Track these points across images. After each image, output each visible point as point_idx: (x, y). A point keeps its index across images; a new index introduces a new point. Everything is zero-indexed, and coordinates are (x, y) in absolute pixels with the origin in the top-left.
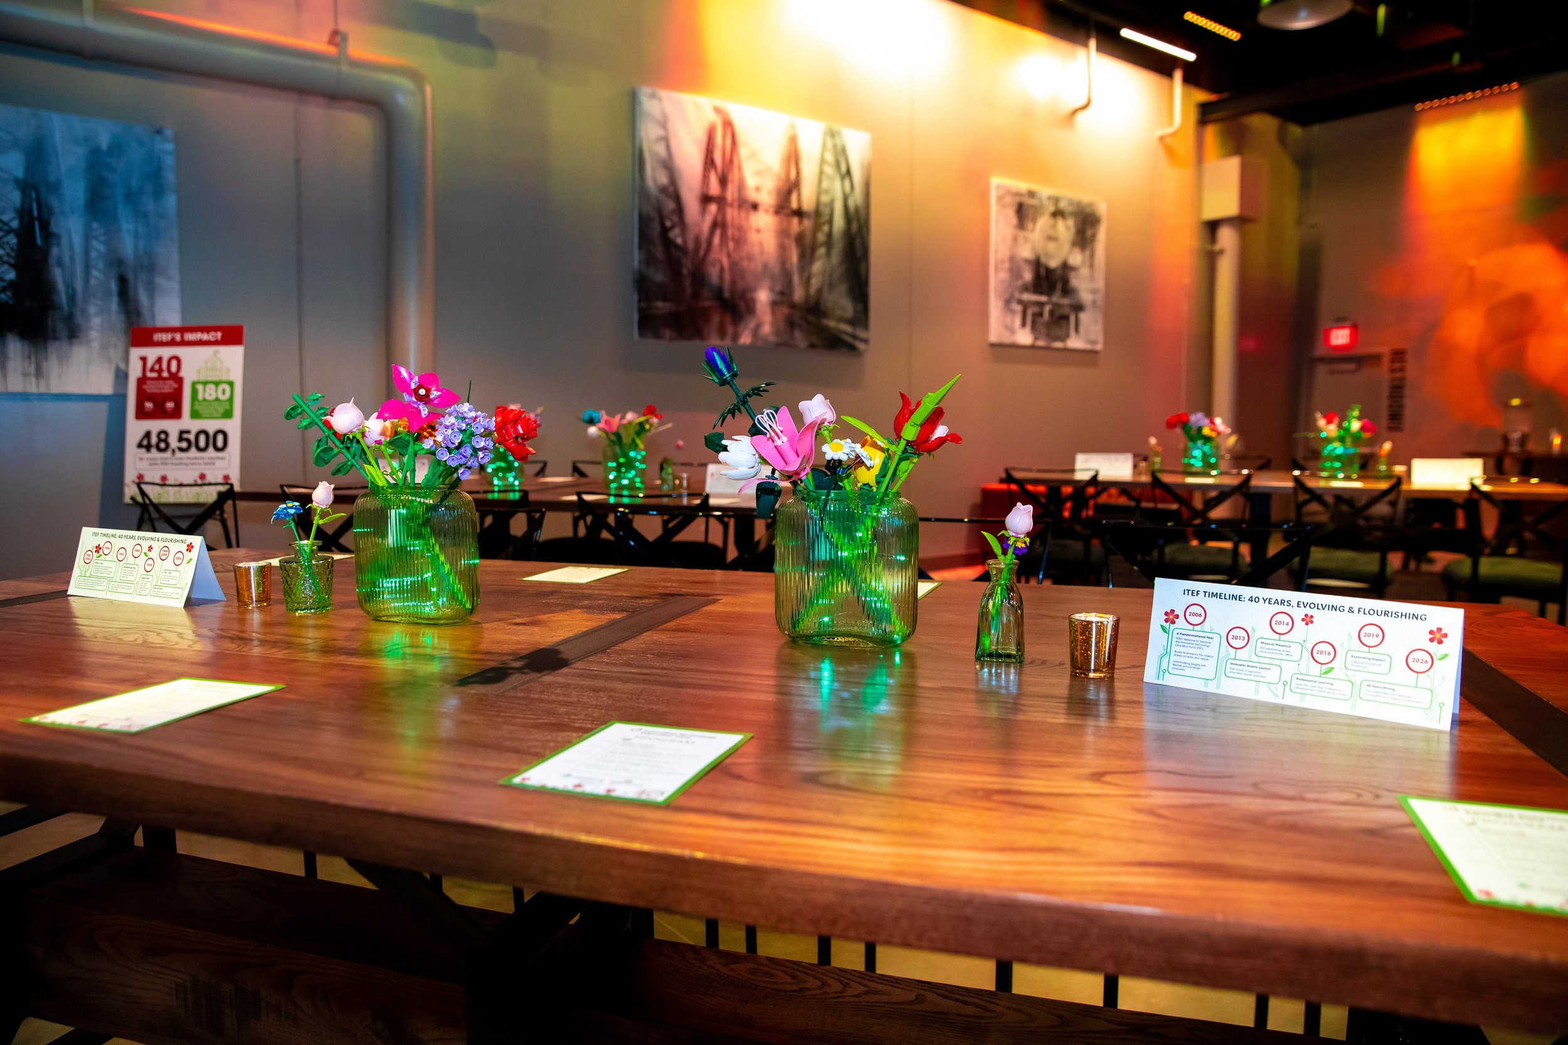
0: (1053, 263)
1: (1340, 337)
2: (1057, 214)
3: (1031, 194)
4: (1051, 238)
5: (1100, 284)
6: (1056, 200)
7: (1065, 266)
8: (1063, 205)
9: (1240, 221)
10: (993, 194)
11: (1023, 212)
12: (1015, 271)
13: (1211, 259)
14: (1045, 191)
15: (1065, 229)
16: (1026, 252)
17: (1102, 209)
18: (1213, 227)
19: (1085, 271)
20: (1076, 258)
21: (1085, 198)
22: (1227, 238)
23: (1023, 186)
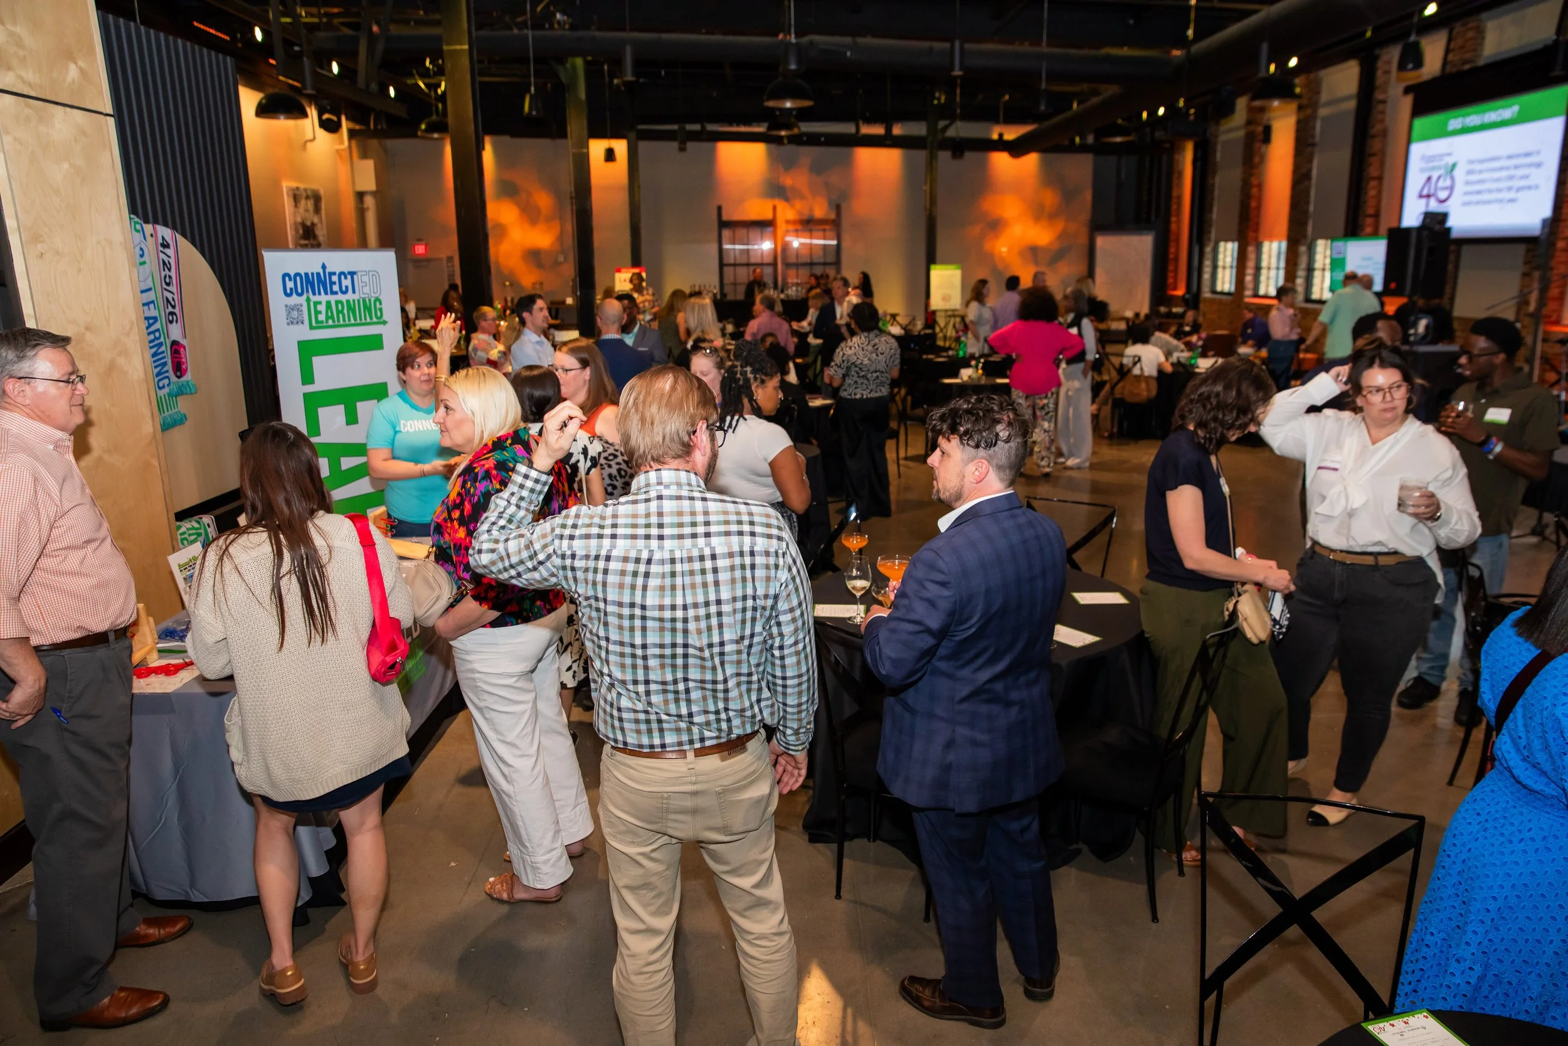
0: (308, 223)
1: (420, 249)
2: (307, 197)
3: (298, 188)
4: (307, 210)
5: (325, 232)
6: (305, 190)
7: (313, 224)
8: (309, 193)
9: (374, 194)
10: (285, 191)
11: (296, 198)
12: (297, 231)
13: (361, 212)
14: (302, 186)
15: (310, 204)
16: (299, 220)
17: (322, 192)
18: (360, 195)
19: (319, 225)
20: (316, 220)
21: (315, 187)
22: (369, 201)
23: (294, 185)
